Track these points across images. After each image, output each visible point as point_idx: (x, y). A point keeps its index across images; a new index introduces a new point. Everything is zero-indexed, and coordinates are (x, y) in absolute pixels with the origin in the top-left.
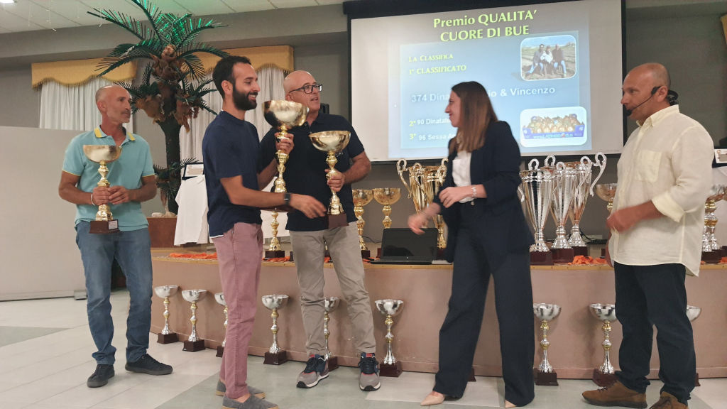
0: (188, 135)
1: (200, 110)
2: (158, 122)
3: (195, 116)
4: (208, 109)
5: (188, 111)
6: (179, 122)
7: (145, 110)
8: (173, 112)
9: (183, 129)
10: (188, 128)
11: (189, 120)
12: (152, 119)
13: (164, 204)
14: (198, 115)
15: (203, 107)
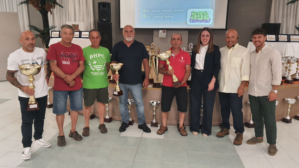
0: (52, 16)
1: (56, 5)
2: (38, 10)
3: (54, 8)
4: (59, 5)
5: (51, 6)
6: (47, 10)
7: (32, 4)
8: (44, 6)
9: (49, 13)
10: (51, 13)
11: (51, 10)
12: (36, 8)
13: (44, 45)
14: (55, 7)
15: (57, 4)
